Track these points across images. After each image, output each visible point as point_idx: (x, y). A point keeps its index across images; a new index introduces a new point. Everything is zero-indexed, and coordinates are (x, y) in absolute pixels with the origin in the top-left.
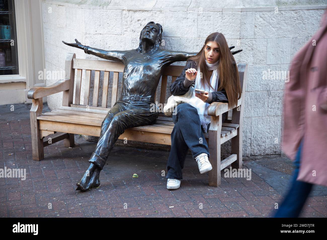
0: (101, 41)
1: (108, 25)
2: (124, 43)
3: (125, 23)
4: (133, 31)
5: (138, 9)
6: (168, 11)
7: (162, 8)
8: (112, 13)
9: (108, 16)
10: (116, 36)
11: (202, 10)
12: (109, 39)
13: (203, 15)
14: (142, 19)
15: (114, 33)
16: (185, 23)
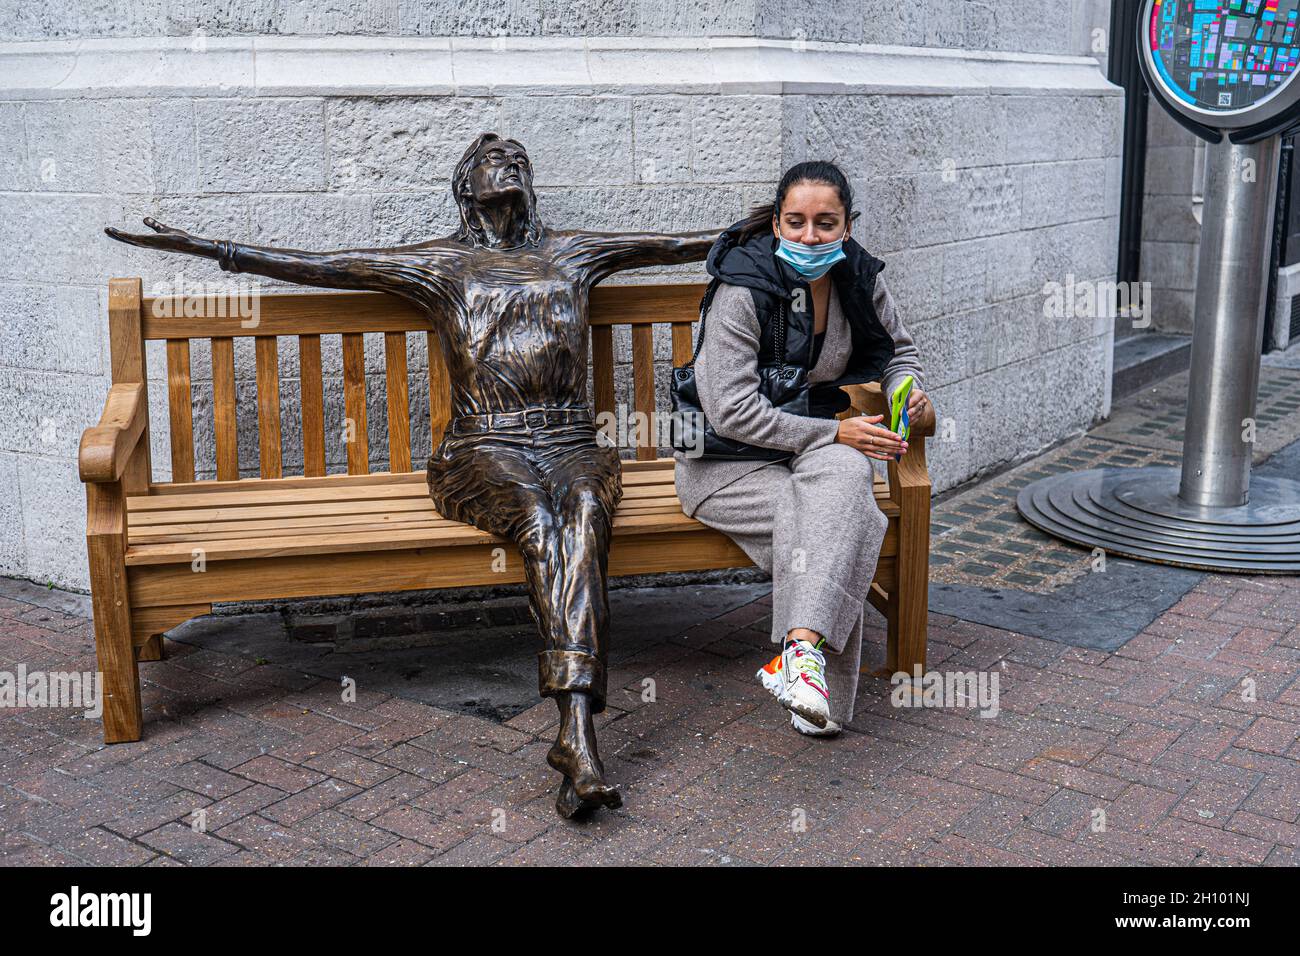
0: (231, 219)
1: (264, 156)
2: (337, 221)
3: (341, 146)
4: (377, 176)
5: (395, 93)
6: (519, 96)
7: (496, 87)
8: (281, 110)
9: (261, 122)
10: (304, 196)
11: (650, 91)
12: (272, 212)
13: (654, 107)
14: (411, 130)
15: (292, 186)
16: (588, 136)
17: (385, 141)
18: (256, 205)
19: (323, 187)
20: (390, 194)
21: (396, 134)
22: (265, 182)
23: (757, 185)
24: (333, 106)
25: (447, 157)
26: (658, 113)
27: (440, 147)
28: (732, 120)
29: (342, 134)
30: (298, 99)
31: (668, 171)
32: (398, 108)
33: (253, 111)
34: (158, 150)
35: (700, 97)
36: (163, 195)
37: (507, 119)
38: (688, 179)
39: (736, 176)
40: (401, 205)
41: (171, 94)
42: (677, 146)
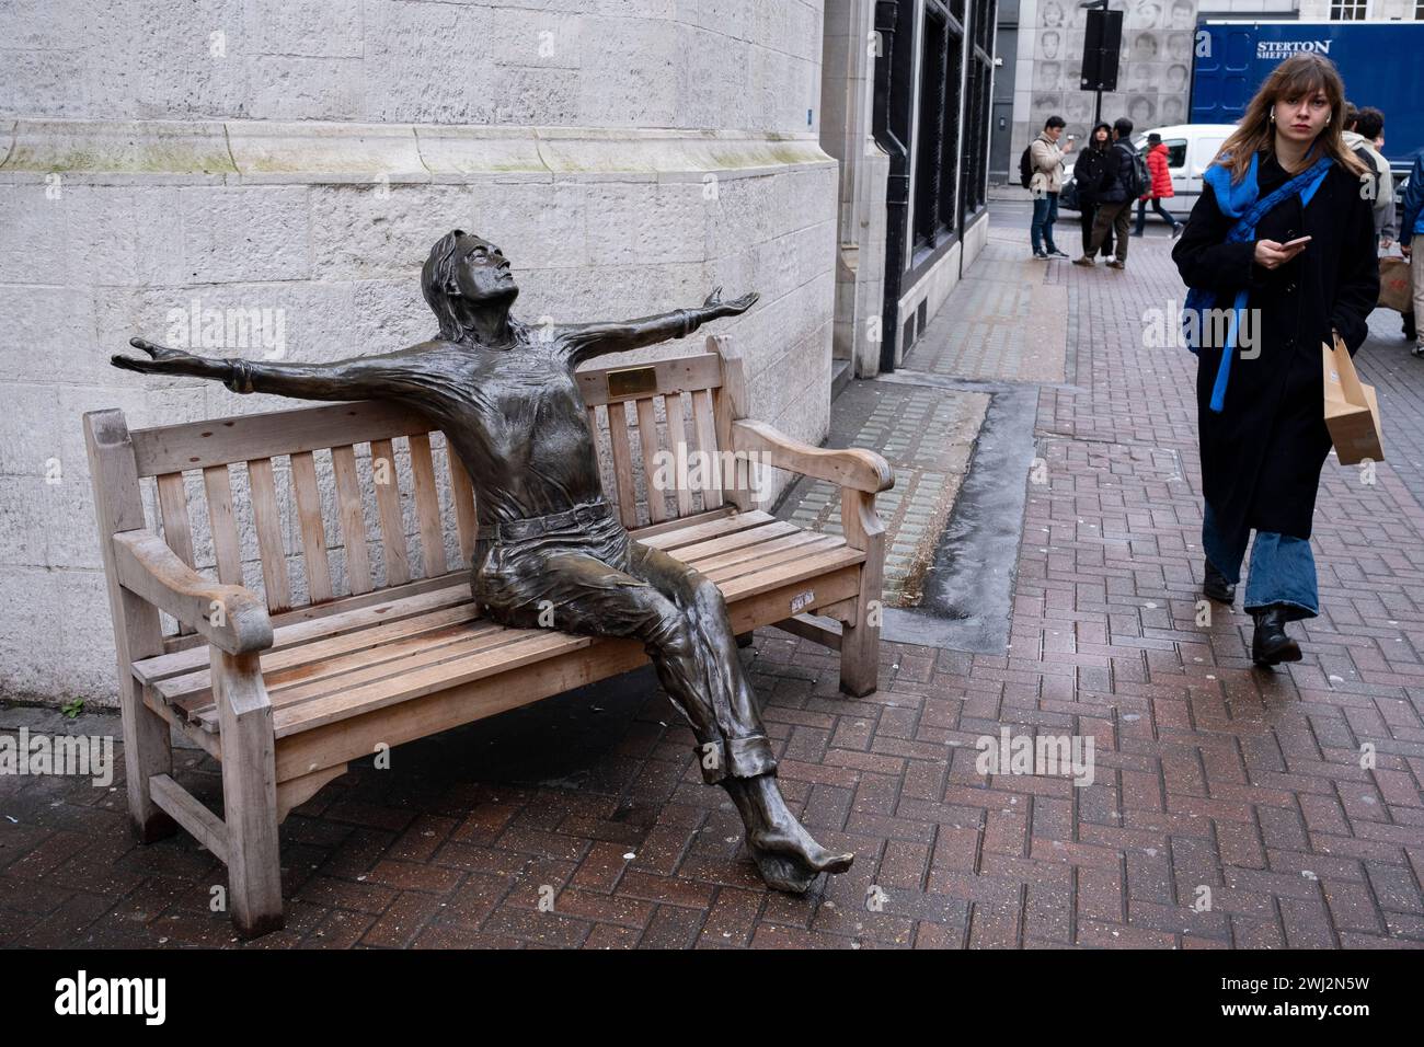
1: (249, 245)
2: (320, 310)
3: (324, 234)
4: (358, 263)
5: (376, 180)
7: (469, 175)
8: (266, 197)
9: (248, 210)
10: (288, 284)
11: (600, 179)
13: (604, 194)
14: (390, 217)
15: (277, 276)
16: (548, 222)
17: (366, 228)
18: (241, 295)
19: (307, 275)
20: (371, 280)
21: (377, 221)
22: (250, 272)
23: (686, 265)
24: (316, 193)
25: (423, 243)
26: (606, 200)
27: (416, 233)
28: (667, 206)
29: (325, 222)
30: (282, 187)
31: (614, 254)
32: (378, 195)
33: (239, 199)
34: (142, 240)
35: (641, 185)
36: (147, 288)
37: (477, 206)
38: (631, 260)
39: (670, 257)
40: (381, 291)
42: (623, 230)
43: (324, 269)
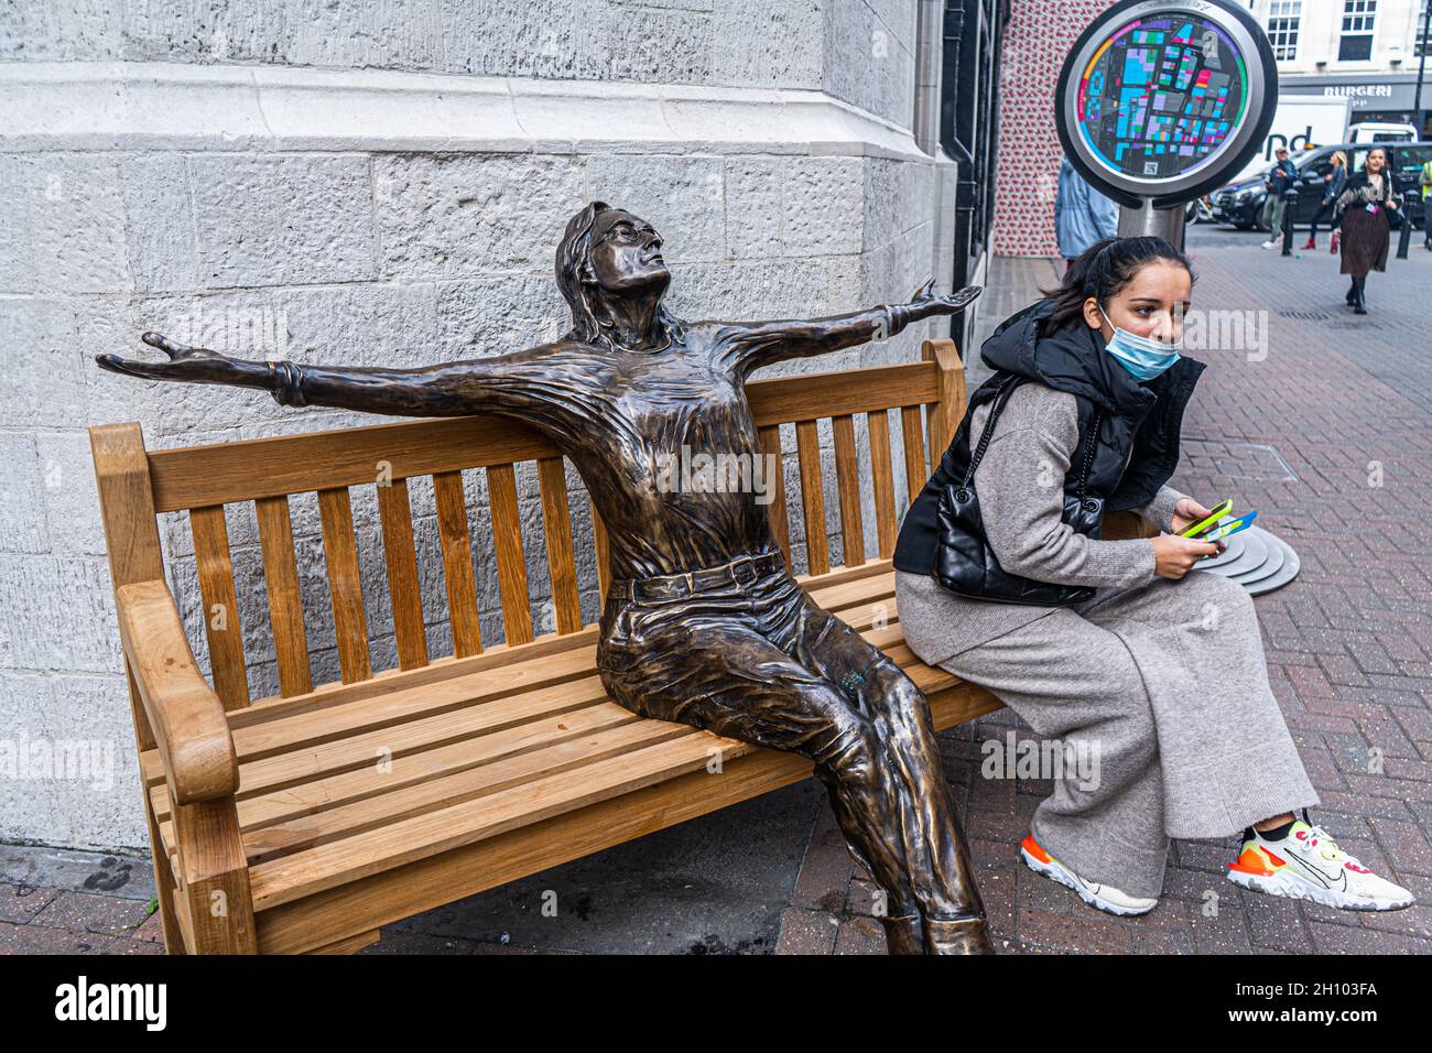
1: (291, 235)
2: (391, 320)
3: (394, 219)
4: (440, 258)
5: (461, 148)
6: (606, 154)
7: (581, 142)
8: (313, 168)
9: (286, 186)
10: (347, 288)
11: (743, 150)
12: (306, 312)
13: (746, 169)
14: (481, 198)
15: (332, 276)
16: (681, 204)
17: (450, 210)
18: (283, 304)
19: (373, 275)
20: (458, 281)
21: (463, 202)
22: (294, 272)
23: (841, 258)
24: (381, 164)
25: (524, 231)
26: (749, 177)
27: (516, 219)
28: (820, 184)
29: (394, 203)
30: (334, 155)
31: (759, 244)
32: (464, 168)
33: (273, 172)
34: (136, 228)
35: (790, 158)
36: (146, 295)
37: (593, 183)
38: (778, 252)
39: (823, 248)
40: (471, 294)
41: (149, 145)
42: (768, 215)
43: (397, 267)
